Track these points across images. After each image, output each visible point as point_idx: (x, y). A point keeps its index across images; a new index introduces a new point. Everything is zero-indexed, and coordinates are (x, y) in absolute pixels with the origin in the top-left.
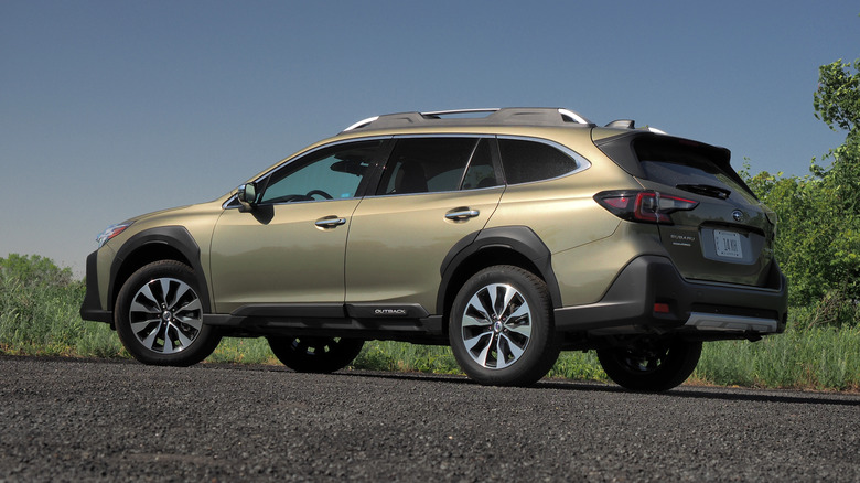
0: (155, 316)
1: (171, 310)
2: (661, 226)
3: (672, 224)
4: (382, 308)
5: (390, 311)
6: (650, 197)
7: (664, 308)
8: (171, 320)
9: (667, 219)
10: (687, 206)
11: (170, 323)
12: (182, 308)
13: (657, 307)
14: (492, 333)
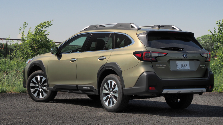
0: (37, 87)
1: (41, 85)
2: (152, 62)
3: (157, 61)
4: (85, 87)
5: (87, 88)
6: (149, 53)
7: (154, 88)
8: (41, 88)
9: (155, 60)
10: (164, 55)
11: (41, 89)
12: (44, 85)
13: (150, 88)
14: (110, 95)
